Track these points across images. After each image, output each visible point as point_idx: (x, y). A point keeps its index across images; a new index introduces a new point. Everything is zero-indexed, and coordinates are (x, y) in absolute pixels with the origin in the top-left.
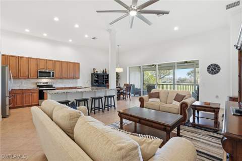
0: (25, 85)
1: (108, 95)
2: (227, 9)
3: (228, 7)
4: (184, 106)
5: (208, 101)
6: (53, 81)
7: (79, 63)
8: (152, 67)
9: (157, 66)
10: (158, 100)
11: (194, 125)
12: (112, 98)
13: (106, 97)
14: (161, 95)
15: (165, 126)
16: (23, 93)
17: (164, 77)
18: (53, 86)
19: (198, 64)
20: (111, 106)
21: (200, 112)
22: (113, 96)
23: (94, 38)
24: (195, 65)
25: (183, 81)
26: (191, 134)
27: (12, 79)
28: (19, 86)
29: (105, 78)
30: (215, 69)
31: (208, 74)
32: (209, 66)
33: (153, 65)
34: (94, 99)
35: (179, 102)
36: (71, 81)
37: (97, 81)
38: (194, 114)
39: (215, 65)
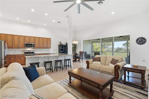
0: (17, 52)
1: (66, 59)
4: (117, 68)
5: (136, 65)
6: (34, 49)
7: (50, 39)
8: (98, 40)
9: (101, 40)
10: (99, 63)
11: (125, 83)
12: (69, 61)
13: (65, 60)
14: (101, 59)
15: (99, 85)
16: (15, 57)
17: (107, 47)
18: (34, 53)
19: (129, 38)
20: (69, 66)
21: (130, 73)
22: (70, 60)
23: (59, 22)
24: (127, 39)
25: (120, 49)
26: (122, 89)
27: (7, 48)
28: (14, 53)
30: (142, 41)
31: (137, 44)
32: (138, 39)
33: (98, 39)
34: (56, 61)
35: (114, 64)
36: (45, 49)
37: (62, 50)
38: (125, 74)
39: (142, 38)
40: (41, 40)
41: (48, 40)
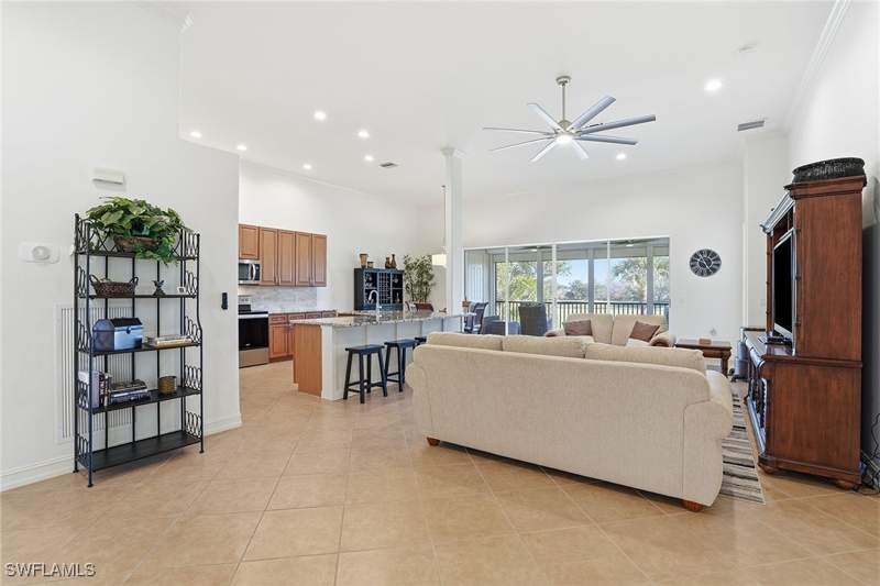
2: (739, 130)
3: (742, 127)
7: (324, 238)
9: (555, 250)
14: (596, 327)
18: (253, 309)
19: (667, 248)
23: (389, 165)
29: (394, 285)
30: (709, 262)
31: (693, 274)
32: (696, 255)
35: (646, 340)
36: (297, 293)
39: (709, 252)
40: (287, 242)
41: (316, 243)
